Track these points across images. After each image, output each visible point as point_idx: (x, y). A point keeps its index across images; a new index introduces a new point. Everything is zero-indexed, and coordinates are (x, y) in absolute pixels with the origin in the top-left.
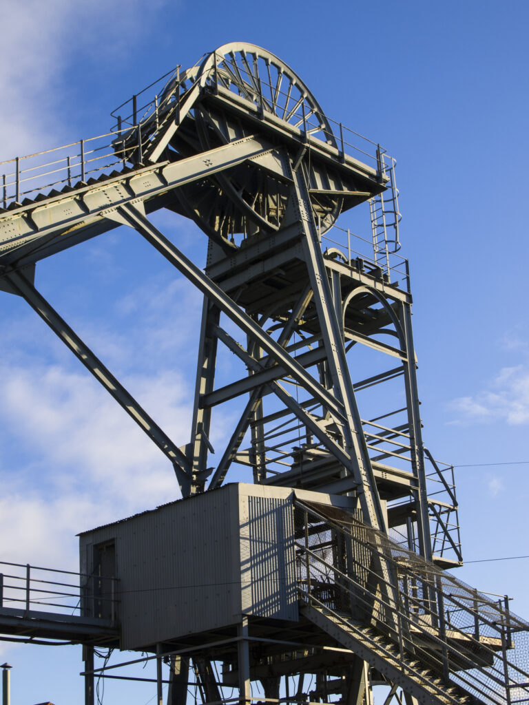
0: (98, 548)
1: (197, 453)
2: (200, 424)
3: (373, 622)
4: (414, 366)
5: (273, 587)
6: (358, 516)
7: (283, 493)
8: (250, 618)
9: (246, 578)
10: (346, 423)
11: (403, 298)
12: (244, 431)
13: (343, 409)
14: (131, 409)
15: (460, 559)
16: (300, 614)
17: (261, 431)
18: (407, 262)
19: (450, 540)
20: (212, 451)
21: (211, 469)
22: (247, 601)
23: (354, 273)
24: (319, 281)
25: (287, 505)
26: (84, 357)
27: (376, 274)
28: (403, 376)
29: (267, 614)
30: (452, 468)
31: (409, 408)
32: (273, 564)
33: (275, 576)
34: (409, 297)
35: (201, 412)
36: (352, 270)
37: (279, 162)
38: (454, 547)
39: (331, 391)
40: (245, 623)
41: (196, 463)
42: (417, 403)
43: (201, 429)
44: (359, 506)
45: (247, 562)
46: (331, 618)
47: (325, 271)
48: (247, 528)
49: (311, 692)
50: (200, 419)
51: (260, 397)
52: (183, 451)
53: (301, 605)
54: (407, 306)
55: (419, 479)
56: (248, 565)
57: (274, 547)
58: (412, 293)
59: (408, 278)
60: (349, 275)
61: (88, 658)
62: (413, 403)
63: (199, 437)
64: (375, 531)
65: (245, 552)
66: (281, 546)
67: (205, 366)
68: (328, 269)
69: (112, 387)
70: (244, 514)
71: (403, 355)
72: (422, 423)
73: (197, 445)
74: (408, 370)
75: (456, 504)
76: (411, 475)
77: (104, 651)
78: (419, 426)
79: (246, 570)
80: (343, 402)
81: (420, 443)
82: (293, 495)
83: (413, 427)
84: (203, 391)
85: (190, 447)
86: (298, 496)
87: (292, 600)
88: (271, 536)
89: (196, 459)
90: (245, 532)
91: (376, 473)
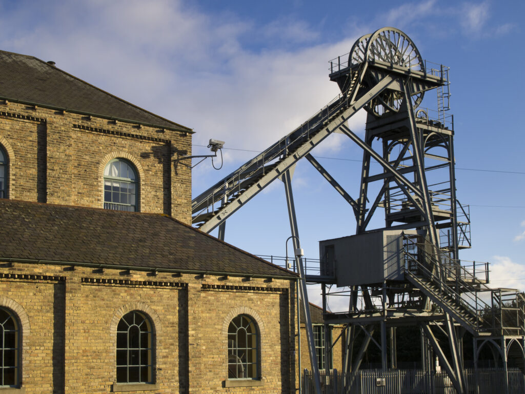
0: (327, 247)
1: (362, 202)
2: (363, 190)
3: (432, 280)
4: (453, 163)
5: (395, 268)
6: (427, 238)
7: (399, 232)
8: (387, 280)
9: (386, 266)
10: (423, 200)
11: (450, 133)
12: (382, 195)
13: (422, 194)
14: (337, 188)
15: (470, 245)
16: (405, 277)
17: (388, 193)
18: (453, 116)
19: (466, 238)
20: (368, 202)
21: (368, 210)
22: (386, 275)
23: (429, 127)
24: (414, 137)
25: (400, 237)
26: (320, 169)
27: (438, 125)
28: (449, 167)
29: (393, 279)
30: (469, 206)
31: (451, 181)
32: (395, 259)
33: (396, 264)
34: (453, 132)
35: (364, 185)
36: (428, 126)
37: (399, 83)
38: (467, 240)
39: (418, 187)
40: (385, 282)
41: (362, 206)
42: (454, 180)
43: (364, 192)
44: (428, 233)
45: (386, 260)
46: (415, 279)
47: (416, 129)
48: (386, 247)
49: (408, 301)
50: (363, 188)
51: (389, 182)
52: (357, 202)
53: (405, 274)
54: (452, 136)
55: (453, 214)
56: (386, 261)
57: (396, 253)
58: (454, 130)
59: (453, 124)
60: (427, 129)
61: (323, 288)
62: (453, 180)
63: (363, 195)
64: (434, 246)
65: (385, 256)
66: (398, 252)
67: (366, 165)
68: (418, 128)
69: (330, 180)
70: (385, 243)
71: (449, 159)
72: (456, 188)
73: (362, 198)
74: (451, 165)
75: (469, 222)
76: (451, 212)
77: (329, 286)
78: (455, 190)
79: (386, 263)
80: (422, 190)
81: (455, 197)
82: (403, 232)
83: (452, 190)
84: (364, 176)
85: (359, 200)
86: (405, 233)
87: (402, 272)
88: (394, 249)
89: (362, 204)
90: (385, 249)
91: (434, 213)
